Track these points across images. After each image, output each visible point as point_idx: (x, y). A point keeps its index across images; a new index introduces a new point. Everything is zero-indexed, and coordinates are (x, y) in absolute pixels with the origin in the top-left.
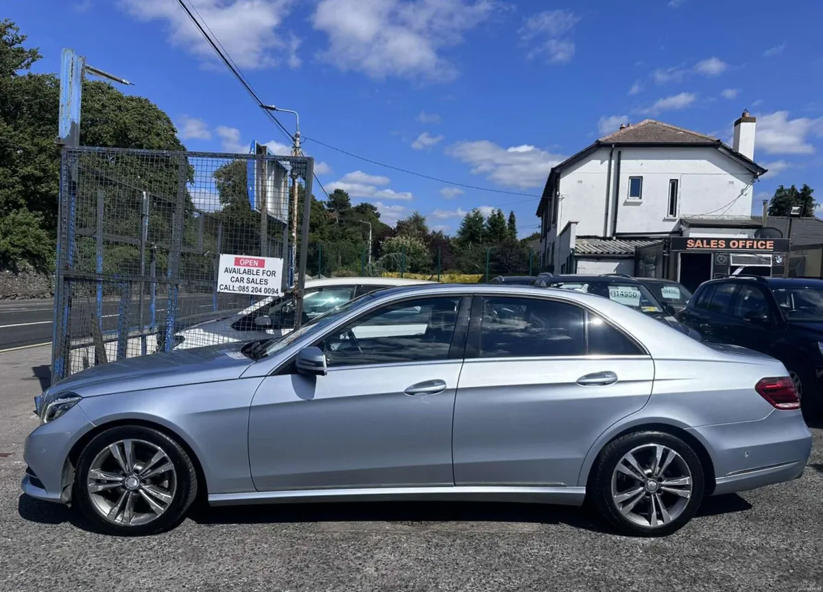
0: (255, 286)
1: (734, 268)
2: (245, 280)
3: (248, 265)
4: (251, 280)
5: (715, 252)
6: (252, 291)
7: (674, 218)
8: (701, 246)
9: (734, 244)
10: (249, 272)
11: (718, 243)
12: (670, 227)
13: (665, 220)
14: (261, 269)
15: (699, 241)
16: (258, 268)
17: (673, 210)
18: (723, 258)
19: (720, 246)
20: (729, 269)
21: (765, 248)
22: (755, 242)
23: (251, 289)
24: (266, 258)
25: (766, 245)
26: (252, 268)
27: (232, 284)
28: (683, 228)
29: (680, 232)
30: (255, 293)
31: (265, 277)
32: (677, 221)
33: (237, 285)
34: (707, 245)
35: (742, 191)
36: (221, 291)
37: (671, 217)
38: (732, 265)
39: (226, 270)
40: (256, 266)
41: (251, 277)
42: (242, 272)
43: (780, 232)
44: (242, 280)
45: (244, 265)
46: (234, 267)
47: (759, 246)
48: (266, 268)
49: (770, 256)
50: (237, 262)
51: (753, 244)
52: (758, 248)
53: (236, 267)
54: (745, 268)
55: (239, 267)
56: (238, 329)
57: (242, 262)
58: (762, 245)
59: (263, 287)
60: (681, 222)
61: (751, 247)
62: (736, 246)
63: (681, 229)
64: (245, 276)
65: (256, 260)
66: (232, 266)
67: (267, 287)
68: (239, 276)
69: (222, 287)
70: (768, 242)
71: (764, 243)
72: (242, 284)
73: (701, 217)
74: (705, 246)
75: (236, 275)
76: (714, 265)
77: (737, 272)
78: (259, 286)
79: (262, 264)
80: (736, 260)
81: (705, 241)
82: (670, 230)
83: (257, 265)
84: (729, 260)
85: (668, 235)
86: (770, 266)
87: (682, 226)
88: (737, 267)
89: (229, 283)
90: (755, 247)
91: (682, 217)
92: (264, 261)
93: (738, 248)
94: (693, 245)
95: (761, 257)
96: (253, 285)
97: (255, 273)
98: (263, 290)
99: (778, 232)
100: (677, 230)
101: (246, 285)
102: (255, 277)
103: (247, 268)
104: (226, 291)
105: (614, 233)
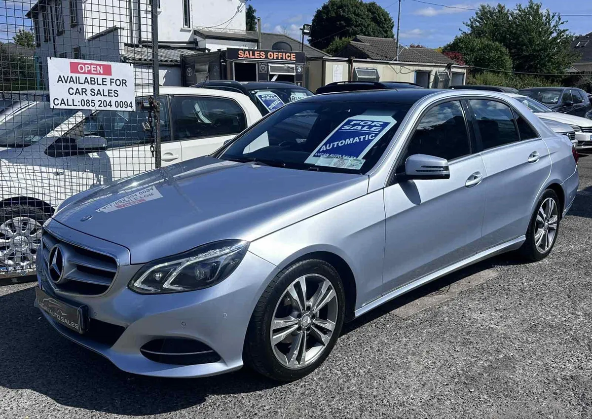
0: (103, 99)
1: (272, 76)
2: (89, 92)
3: (89, 72)
4: (96, 92)
5: (258, 62)
6: (99, 106)
7: (188, 29)
8: (249, 57)
9: (271, 56)
10: (93, 81)
11: (260, 54)
12: (186, 37)
13: (182, 30)
14: (108, 78)
15: (247, 52)
16: (104, 77)
17: (187, 21)
18: (264, 68)
19: (261, 57)
20: (269, 77)
21: (290, 60)
22: (284, 54)
23: (97, 104)
24: (112, 64)
25: (290, 56)
26: (95, 76)
27: (71, 98)
28: (199, 39)
29: (195, 42)
30: (103, 108)
31: (114, 87)
32: (192, 31)
33: (78, 98)
34: (253, 55)
35: (239, 7)
36: (56, 107)
37: (186, 27)
38: (271, 73)
39: (60, 79)
40: (100, 74)
41: (96, 87)
42: (82, 81)
43: (290, 46)
44: (84, 91)
45: (84, 73)
46: (70, 75)
47: (287, 58)
48: (114, 76)
49: (294, 66)
50: (74, 68)
51: (283, 55)
52: (286, 59)
53: (74, 75)
54: (279, 75)
55: (78, 75)
56: (52, 155)
57: (81, 68)
58: (288, 56)
59: (113, 99)
60: (196, 32)
61: (282, 58)
62: (272, 58)
63: (196, 39)
64: (87, 86)
65: (100, 65)
66: (67, 73)
67: (119, 99)
68: (80, 87)
69: (56, 102)
70: (292, 54)
71: (290, 55)
72: (85, 97)
73: (210, 29)
74: (251, 57)
75: (75, 86)
76: (258, 73)
77: (275, 78)
78: (108, 99)
79: (108, 71)
80: (274, 69)
81: (251, 52)
82: (187, 40)
83: (102, 72)
84: (268, 69)
85: (185, 44)
86: (294, 74)
87: (195, 37)
88: (274, 75)
89: (66, 96)
90: (284, 58)
91: (196, 29)
92: (110, 66)
93: (273, 59)
94: (243, 55)
95: (288, 67)
96: (99, 97)
97: (100, 82)
98: (113, 104)
99: (289, 47)
100: (192, 40)
101: (90, 98)
102: (101, 88)
103: (88, 77)
104: (63, 107)
105: (140, 41)
